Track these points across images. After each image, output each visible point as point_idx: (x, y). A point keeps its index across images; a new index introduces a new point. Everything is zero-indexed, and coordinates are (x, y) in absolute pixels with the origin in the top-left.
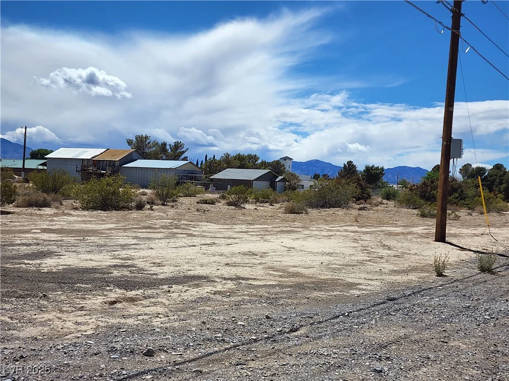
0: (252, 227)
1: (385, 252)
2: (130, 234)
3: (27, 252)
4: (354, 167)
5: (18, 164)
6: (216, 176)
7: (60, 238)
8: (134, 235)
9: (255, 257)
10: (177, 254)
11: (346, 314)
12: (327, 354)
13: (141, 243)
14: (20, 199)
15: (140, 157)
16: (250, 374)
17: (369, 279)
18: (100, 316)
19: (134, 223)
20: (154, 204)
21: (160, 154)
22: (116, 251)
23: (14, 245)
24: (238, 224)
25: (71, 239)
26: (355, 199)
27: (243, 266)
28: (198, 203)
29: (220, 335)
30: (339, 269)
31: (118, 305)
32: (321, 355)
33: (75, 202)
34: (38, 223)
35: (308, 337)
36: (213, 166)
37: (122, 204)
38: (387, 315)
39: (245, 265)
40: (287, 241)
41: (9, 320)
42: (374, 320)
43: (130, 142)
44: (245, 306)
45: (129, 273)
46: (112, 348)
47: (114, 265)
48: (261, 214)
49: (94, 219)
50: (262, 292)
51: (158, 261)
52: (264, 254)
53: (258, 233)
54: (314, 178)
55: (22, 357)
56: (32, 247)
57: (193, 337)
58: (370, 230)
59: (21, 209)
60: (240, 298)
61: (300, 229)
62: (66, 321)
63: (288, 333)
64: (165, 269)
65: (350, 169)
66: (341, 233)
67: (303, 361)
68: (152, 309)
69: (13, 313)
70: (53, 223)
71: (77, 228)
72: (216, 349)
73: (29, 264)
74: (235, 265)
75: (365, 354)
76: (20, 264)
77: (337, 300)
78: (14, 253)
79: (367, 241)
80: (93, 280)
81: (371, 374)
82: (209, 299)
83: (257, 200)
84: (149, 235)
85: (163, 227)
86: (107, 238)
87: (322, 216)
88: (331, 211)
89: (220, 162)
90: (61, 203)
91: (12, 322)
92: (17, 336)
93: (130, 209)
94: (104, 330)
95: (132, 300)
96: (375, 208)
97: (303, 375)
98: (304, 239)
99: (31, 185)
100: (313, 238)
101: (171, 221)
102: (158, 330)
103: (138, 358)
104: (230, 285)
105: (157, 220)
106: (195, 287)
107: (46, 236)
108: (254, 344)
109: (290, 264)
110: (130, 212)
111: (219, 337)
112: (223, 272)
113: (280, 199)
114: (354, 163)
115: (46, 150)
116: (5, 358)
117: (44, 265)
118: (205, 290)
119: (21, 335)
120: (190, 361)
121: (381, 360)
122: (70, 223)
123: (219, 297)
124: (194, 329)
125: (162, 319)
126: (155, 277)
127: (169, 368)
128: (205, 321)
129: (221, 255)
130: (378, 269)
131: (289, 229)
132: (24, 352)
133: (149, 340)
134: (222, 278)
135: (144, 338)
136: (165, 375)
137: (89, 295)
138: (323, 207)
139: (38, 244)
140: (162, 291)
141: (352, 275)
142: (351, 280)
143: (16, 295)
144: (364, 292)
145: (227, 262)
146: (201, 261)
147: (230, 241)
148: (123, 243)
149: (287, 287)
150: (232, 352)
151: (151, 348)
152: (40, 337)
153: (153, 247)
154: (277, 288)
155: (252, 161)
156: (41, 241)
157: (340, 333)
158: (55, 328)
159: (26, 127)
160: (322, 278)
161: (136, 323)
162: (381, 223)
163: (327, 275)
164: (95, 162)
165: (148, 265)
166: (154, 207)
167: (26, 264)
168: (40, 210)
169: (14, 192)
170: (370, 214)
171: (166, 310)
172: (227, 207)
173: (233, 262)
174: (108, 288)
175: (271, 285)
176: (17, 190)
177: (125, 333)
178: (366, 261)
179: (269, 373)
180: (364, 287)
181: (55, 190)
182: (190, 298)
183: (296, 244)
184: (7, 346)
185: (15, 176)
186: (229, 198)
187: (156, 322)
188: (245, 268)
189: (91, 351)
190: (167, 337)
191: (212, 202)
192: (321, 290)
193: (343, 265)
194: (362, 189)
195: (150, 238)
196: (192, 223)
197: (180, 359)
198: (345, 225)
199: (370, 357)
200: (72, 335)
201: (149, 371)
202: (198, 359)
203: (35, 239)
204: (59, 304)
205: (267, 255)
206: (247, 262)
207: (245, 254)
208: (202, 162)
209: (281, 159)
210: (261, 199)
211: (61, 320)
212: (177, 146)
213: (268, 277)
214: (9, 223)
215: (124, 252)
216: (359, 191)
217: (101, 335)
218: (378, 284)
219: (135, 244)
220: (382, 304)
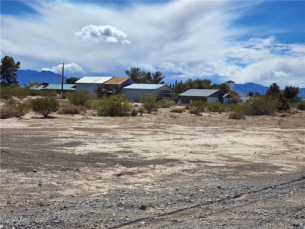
0: (207, 128)
1: (299, 146)
2: (128, 132)
3: (66, 142)
4: (278, 87)
5: (59, 87)
6: (183, 94)
7: (85, 134)
8: (131, 133)
9: (210, 148)
10: (158, 145)
11: (273, 187)
12: (260, 213)
13: (135, 137)
14: (60, 109)
15: (134, 82)
16: (208, 224)
17: (288, 164)
18: (111, 183)
19: (131, 125)
20: (143, 112)
21: (146, 80)
22: (120, 142)
23: (58, 138)
24: (197, 126)
25: (92, 135)
26: (278, 109)
27: (202, 154)
28: (171, 112)
29: (187, 198)
30: (268, 157)
31: (122, 177)
32: (256, 213)
33: (94, 111)
34: (72, 124)
35: (247, 201)
36: (181, 87)
37: (123, 112)
38: (302, 188)
39: (203, 153)
40: (231, 137)
41: (56, 184)
42: (292, 191)
43: (127, 72)
44: (204, 180)
45: (128, 156)
46: (119, 203)
47: (119, 151)
48: (213, 119)
49: (106, 122)
50: (215, 170)
51: (146, 149)
52: (215, 146)
53: (211, 132)
54: (249, 95)
55: (65, 207)
56: (69, 139)
57: (170, 199)
58: (289, 130)
59: (62, 115)
60: (200, 175)
61: (240, 130)
62: (91, 185)
63: (233, 198)
64: (151, 154)
65: (275, 89)
66: (268, 132)
67: (244, 217)
68: (143, 179)
69: (59, 180)
70: (81, 124)
71: (95, 127)
72: (186, 207)
73: (67, 150)
74: (196, 153)
75: (286, 213)
76: (62, 149)
77: (267, 177)
78: (58, 142)
79: (287, 138)
80: (107, 160)
81: (291, 227)
82: (180, 174)
83: (210, 110)
84: (141, 133)
85: (149, 127)
86: (114, 134)
87: (255, 120)
88: (261, 117)
89: (186, 85)
90: (85, 112)
91: (58, 185)
92: (62, 194)
93: (128, 115)
94: (114, 192)
95: (131, 174)
96: (292, 116)
97: (244, 226)
98: (243, 136)
99: (67, 100)
100: (249, 136)
101: (154, 123)
102: (147, 193)
103: (136, 210)
104: (194, 166)
105: (145, 122)
106: (170, 166)
107: (77, 132)
108: (211, 205)
109: (233, 153)
110: (128, 117)
111: (187, 199)
112: (188, 157)
113: (226, 109)
114: (278, 85)
115: (76, 78)
116: (55, 208)
117: (76, 151)
118: (177, 168)
119: (64, 193)
120: (169, 214)
121: (298, 218)
122: (91, 124)
123: (186, 173)
124: (171, 193)
125: (150, 187)
126: (145, 159)
127: (156, 217)
128: (178, 188)
129: (187, 146)
130: (295, 157)
131: (232, 129)
132: (66, 204)
133: (142, 199)
134: (188, 161)
135: (139, 198)
136: (153, 222)
137: (104, 169)
138: (256, 114)
139: (72, 137)
140: (149, 168)
141: (276, 161)
142: (275, 164)
143: (61, 169)
144: (285, 172)
145: (191, 151)
146: (174, 149)
147: (192, 137)
148: (124, 137)
149: (231, 168)
150: (196, 209)
151: (144, 204)
152: (76, 195)
153: (143, 140)
154: (225, 168)
155: (207, 84)
156: (74, 136)
157: (269, 199)
158: (84, 190)
159: (63, 63)
160: (256, 162)
161: (134, 188)
162: (297, 126)
163: (259, 161)
164: (106, 86)
165: (140, 151)
166: (143, 114)
167: (65, 150)
168: (73, 116)
169: (58, 104)
170: (290, 119)
171: (153, 180)
172: (190, 115)
173: (195, 151)
174: (116, 166)
175: (221, 166)
176: (59, 104)
177: (127, 194)
178: (287, 151)
179: (221, 224)
180: (286, 169)
181: (82, 103)
182: (168, 174)
183: (238, 139)
184: (56, 201)
185: (57, 95)
186: (191, 109)
187: (147, 188)
188: (203, 155)
189: (107, 205)
190: (154, 198)
191: (180, 111)
192: (255, 171)
193: (270, 154)
194: (284, 102)
195: (141, 134)
196: (168, 125)
197: (162, 212)
198: (271, 127)
199: (290, 216)
200: (95, 194)
201: (143, 219)
202: (174, 213)
203: (70, 134)
204: (86, 175)
205: (218, 146)
206: (204, 151)
207: (203, 146)
208: (174, 85)
209: (227, 82)
210: (213, 109)
211: (88, 185)
212: (158, 74)
213: (219, 161)
214: (54, 124)
215: (125, 143)
216: (281, 104)
217: (112, 195)
218: (295, 167)
219: (131, 138)
220: (298, 180)
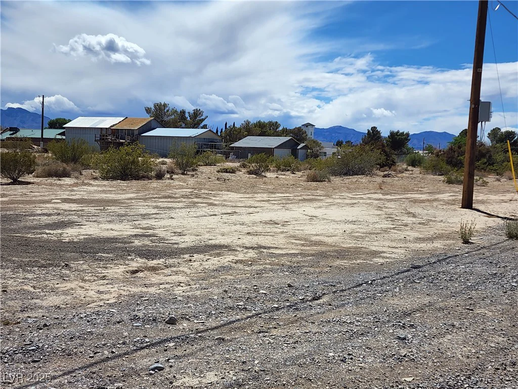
0: (273, 196)
1: (409, 220)
2: (150, 204)
3: (48, 222)
4: (378, 132)
5: (37, 134)
6: (236, 144)
7: (80, 208)
8: (154, 205)
9: (277, 226)
10: (197, 223)
11: (370, 282)
12: (350, 321)
13: (162, 212)
14: (39, 170)
15: (159, 125)
16: (272, 341)
17: (392, 247)
18: (122, 285)
19: (155, 192)
20: (174, 173)
21: (179, 122)
22: (137, 220)
23: (35, 215)
24: (259, 193)
25: (91, 209)
26: (379, 166)
27: (264, 235)
28: (218, 172)
29: (242, 303)
30: (362, 238)
31: (140, 274)
32: (344, 323)
33: (94, 172)
34: (58, 193)
35: (330, 305)
36: (233, 133)
37: (141, 173)
38: (412, 283)
39: (266, 234)
40: (309, 209)
41: (32, 289)
42: (398, 288)
43: (148, 110)
44: (267, 275)
45: (150, 242)
46: (134, 316)
47: (135, 235)
48: (282, 182)
49: (114, 189)
50: (284, 260)
51: (179, 230)
52: (285, 223)
53: (279, 202)
54: (337, 145)
55: (45, 325)
56: (52, 217)
57: (215, 306)
58: (394, 197)
59: (41, 179)
60: (261, 267)
61: (322, 198)
62: (88, 290)
63: (310, 301)
64: (186, 238)
65: (374, 135)
66: (364, 201)
67: (326, 329)
68: (173, 277)
69: (35, 282)
70: (73, 193)
71: (97, 198)
72: (238, 317)
73: (50, 234)
74: (256, 234)
75: (389, 321)
76: (41, 234)
77: (361, 268)
78: (35, 223)
79: (391, 208)
80: (114, 250)
81: (395, 341)
82: (231, 268)
83: (278, 169)
84: (170, 205)
85: (183, 197)
86: (127, 207)
87: (345, 183)
88: (354, 178)
89: (240, 130)
90: (81, 173)
91: (35, 291)
92: (41, 305)
93: (149, 178)
94: (127, 298)
95: (154, 269)
96: (400, 175)
97: (326, 343)
98: (327, 207)
99: (50, 155)
100: (336, 206)
101: (191, 190)
102: (179, 298)
103: (161, 326)
104: (252, 254)
105: (177, 189)
106: (216, 256)
107: (66, 206)
108: (277, 313)
109: (312, 233)
110: (150, 181)
111: (241, 305)
112: (244, 241)
113: (302, 167)
114: (378, 129)
115: (64, 119)
116: (29, 326)
117: (65, 235)
118: (227, 259)
119: (44, 303)
120: (212, 329)
121: (405, 328)
122: (90, 192)
123: (241, 266)
124: (216, 297)
125: (184, 288)
126: (176, 246)
127: (191, 335)
128: (227, 289)
129: (243, 224)
130: (402, 237)
131: (311, 197)
132: (47, 321)
133: (171, 309)
134: (243, 247)
135: (166, 306)
136: (188, 343)
137: (110, 264)
138: (346, 174)
139: (59, 214)
140: (183, 260)
141: (376, 243)
142: (374, 248)
143: (39, 264)
144: (387, 260)
145: (249, 232)
146: (222, 230)
147: (251, 210)
148: (144, 213)
149: (308, 255)
150: (254, 320)
151: (173, 316)
152: (63, 306)
153: (173, 217)
154: (299, 257)
155: (273, 128)
156: (62, 211)
157: (363, 301)
158: (78, 297)
159: (43, 96)
160: (345, 246)
161: (158, 292)
162: (406, 190)
163: (350, 244)
164: (113, 131)
165: (169, 234)
166: (174, 176)
167: (47, 234)
168: (60, 180)
169: (34, 162)
170: (396, 181)
171: (188, 279)
172: (248, 176)
173: (255, 231)
174: (129, 257)
175: (293, 253)
176: (36, 160)
177: (147, 301)
178: (390, 229)
179: (291, 341)
180: (388, 255)
181: (75, 160)
182: (212, 267)
183: (319, 213)
184: (31, 315)
185: (34, 146)
186: (250, 167)
187: (178, 291)
188: (267, 237)
189: (114, 320)
190: (189, 305)
191: (233, 171)
192: (343, 258)
193: (366, 233)
194: (388, 155)
195: (170, 207)
196: (213, 192)
197: (202, 327)
198: (368, 192)
199: (394, 325)
200: (95, 304)
201: (171, 339)
202: (220, 327)
203: (55, 209)
204: (81, 273)
205: (289, 223)
206: (268, 231)
207: (266, 223)
208: (222, 129)
209: (303, 125)
210: (282, 167)
211: (84, 289)
212: (197, 113)
213: (290, 246)
214: (29, 193)
215: (145, 222)
216: (383, 157)
217: (123, 303)
218: (403, 251)
219: (155, 214)
220: (406, 272)
